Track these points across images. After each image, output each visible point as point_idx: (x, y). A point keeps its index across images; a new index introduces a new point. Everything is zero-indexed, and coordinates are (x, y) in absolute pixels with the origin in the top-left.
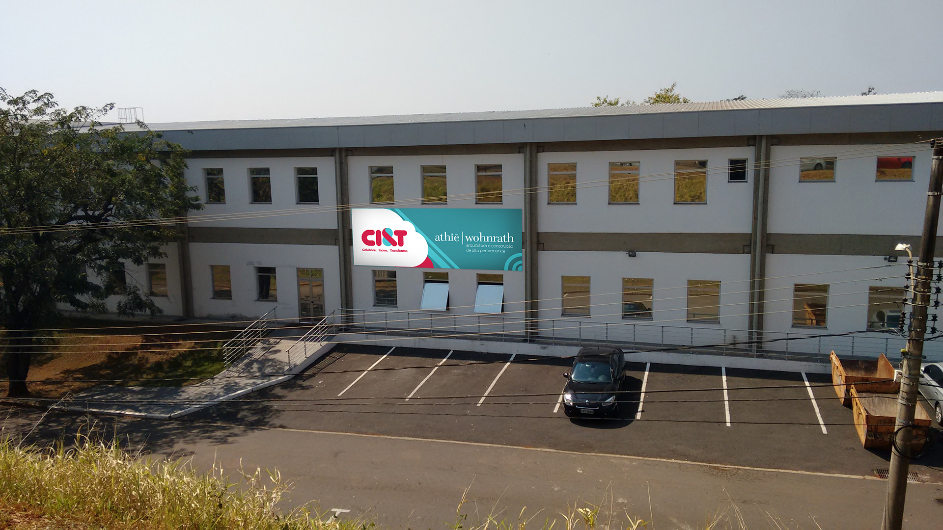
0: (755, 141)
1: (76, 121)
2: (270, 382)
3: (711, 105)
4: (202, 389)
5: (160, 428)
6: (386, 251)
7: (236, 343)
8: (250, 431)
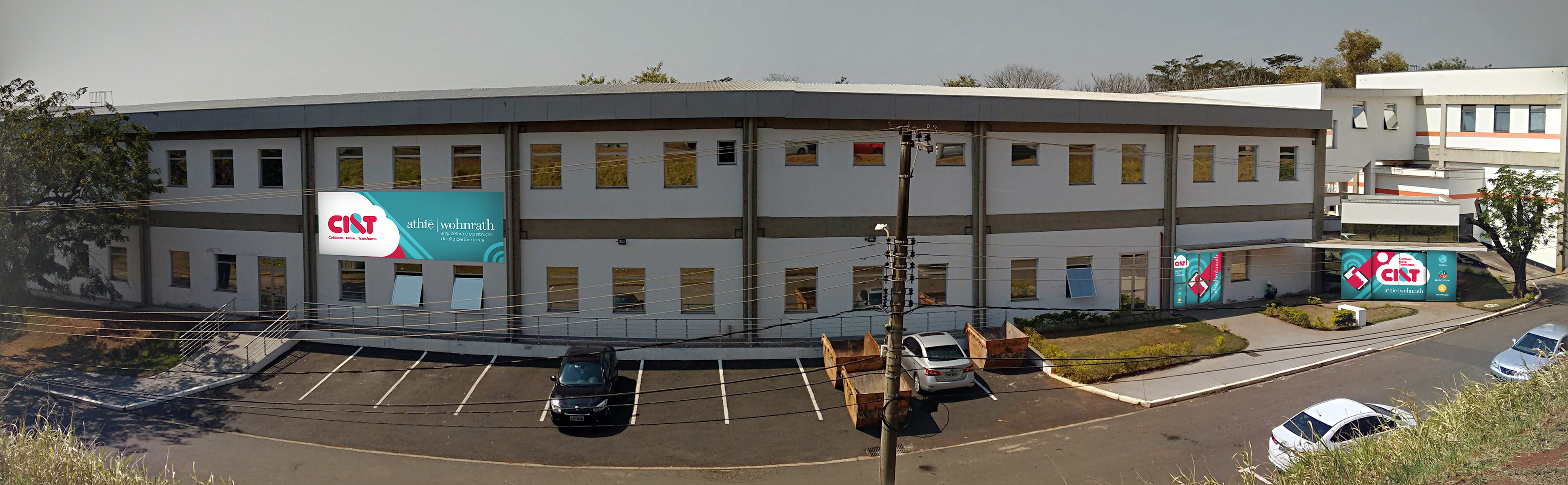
0: (743, 123)
1: (52, 106)
2: (227, 379)
3: (698, 86)
4: (157, 382)
5: (114, 419)
6: (354, 238)
7: (193, 335)
8: (204, 433)
